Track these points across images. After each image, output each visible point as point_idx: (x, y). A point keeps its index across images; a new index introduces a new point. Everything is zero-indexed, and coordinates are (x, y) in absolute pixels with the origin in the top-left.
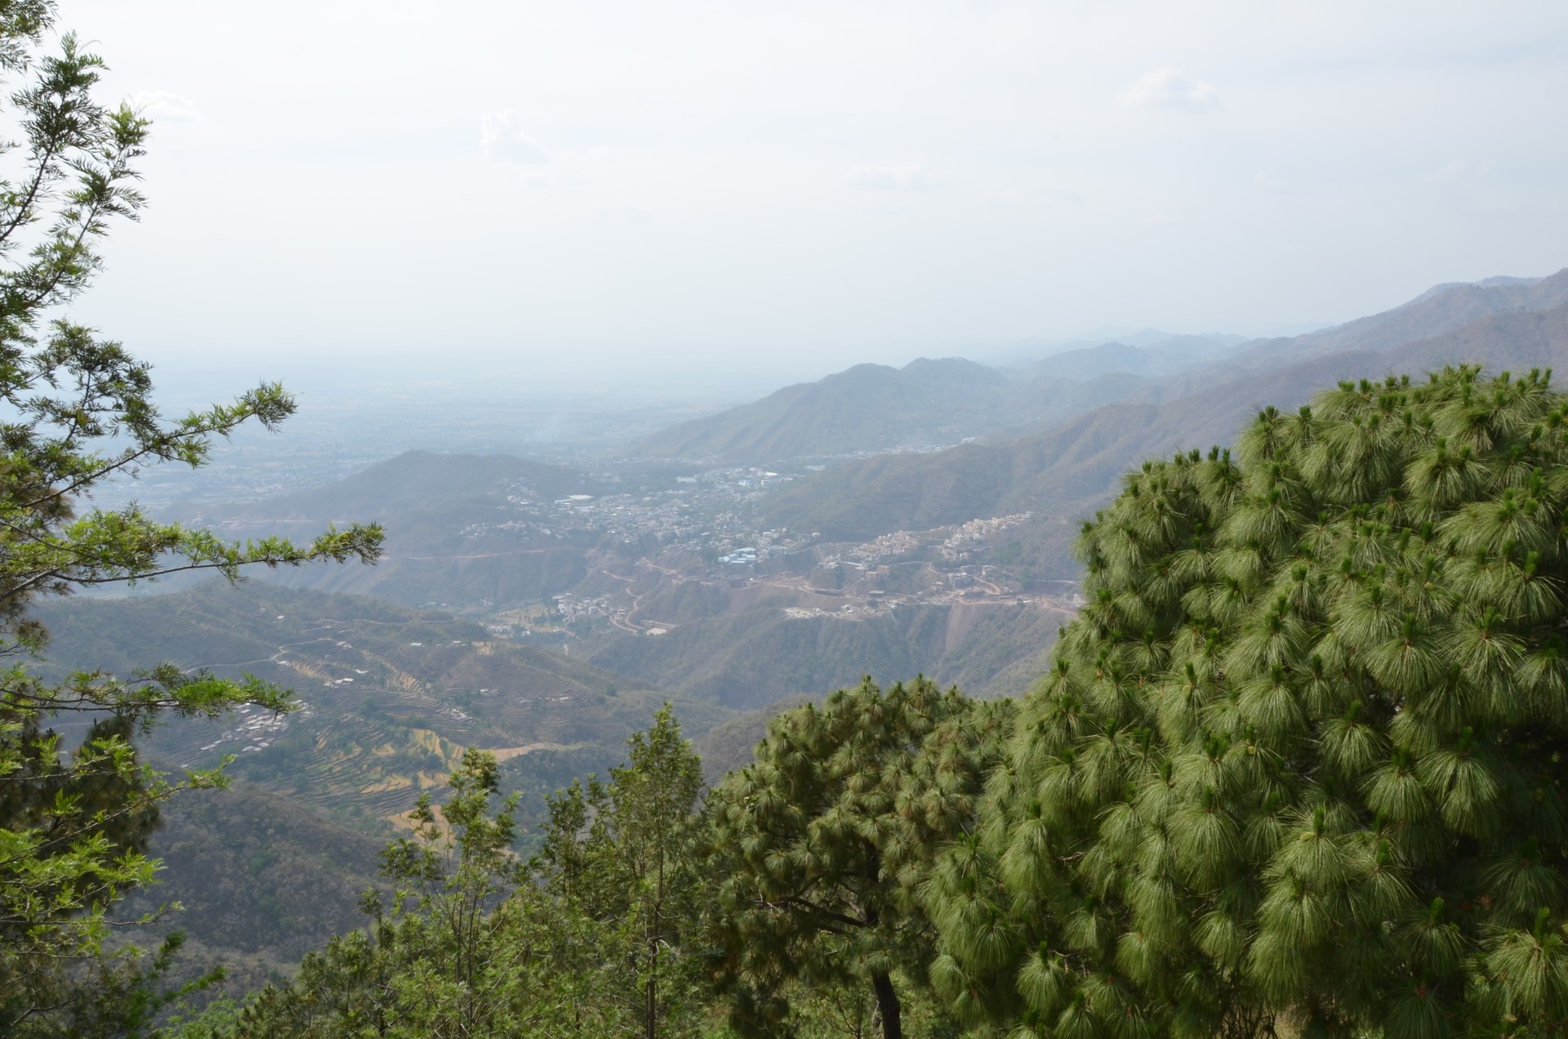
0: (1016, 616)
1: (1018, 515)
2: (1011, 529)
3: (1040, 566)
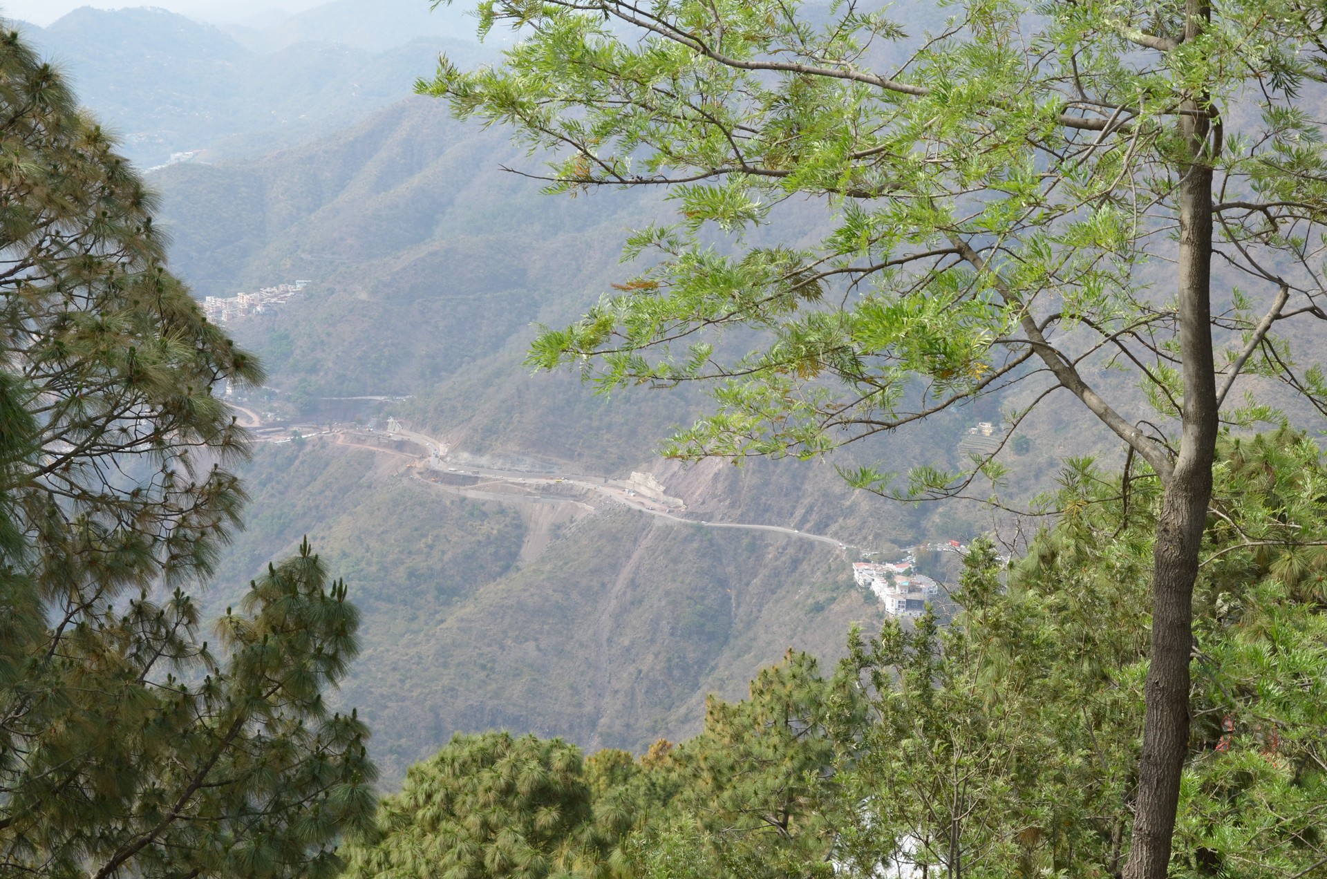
0: (291, 461)
1: (282, 287)
2: (271, 312)
3: (326, 374)
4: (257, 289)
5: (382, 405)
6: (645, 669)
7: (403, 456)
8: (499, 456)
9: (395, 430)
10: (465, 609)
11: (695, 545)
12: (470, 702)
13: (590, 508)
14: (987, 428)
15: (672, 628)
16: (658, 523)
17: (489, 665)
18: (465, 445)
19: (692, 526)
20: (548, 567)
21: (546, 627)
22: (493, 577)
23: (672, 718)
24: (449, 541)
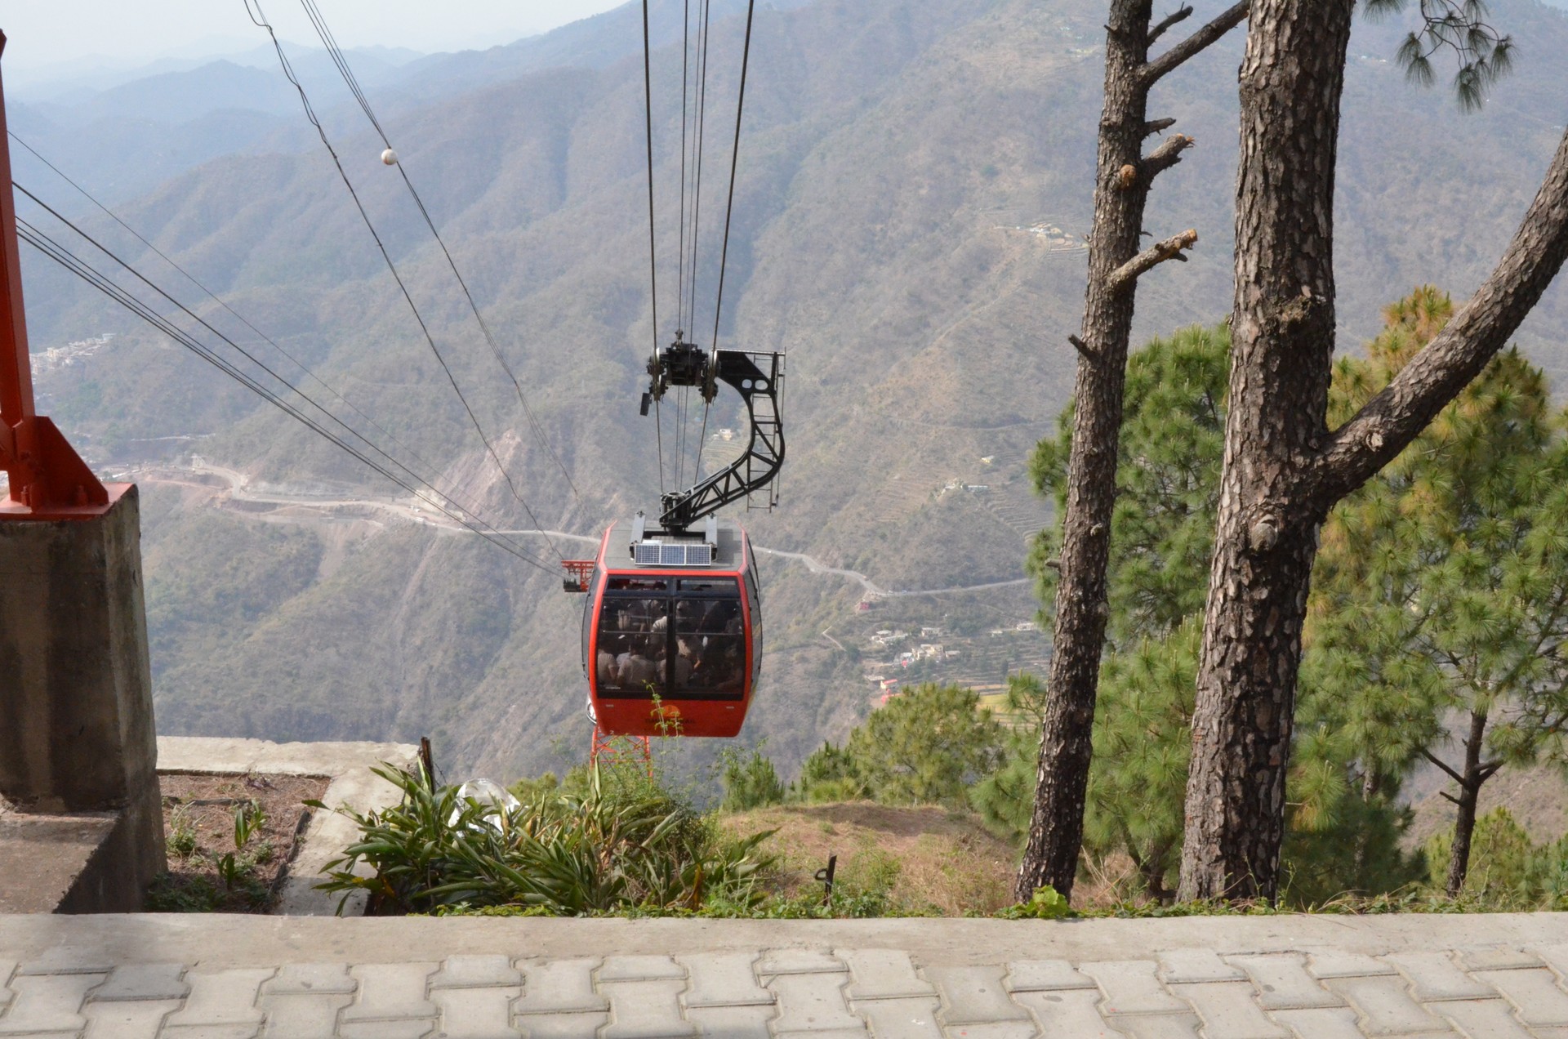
1: (89, 341)
2: (80, 364)
3: (134, 418)
4: (66, 344)
5: (187, 443)
6: (436, 664)
7: (208, 488)
8: (295, 483)
9: (199, 466)
10: (270, 623)
11: (475, 552)
12: (278, 706)
13: (379, 525)
14: (727, 433)
15: (458, 626)
16: (440, 534)
17: (294, 672)
18: (262, 476)
19: (471, 535)
20: (344, 580)
21: (344, 634)
22: (294, 592)
23: (462, 706)
24: (252, 563)
